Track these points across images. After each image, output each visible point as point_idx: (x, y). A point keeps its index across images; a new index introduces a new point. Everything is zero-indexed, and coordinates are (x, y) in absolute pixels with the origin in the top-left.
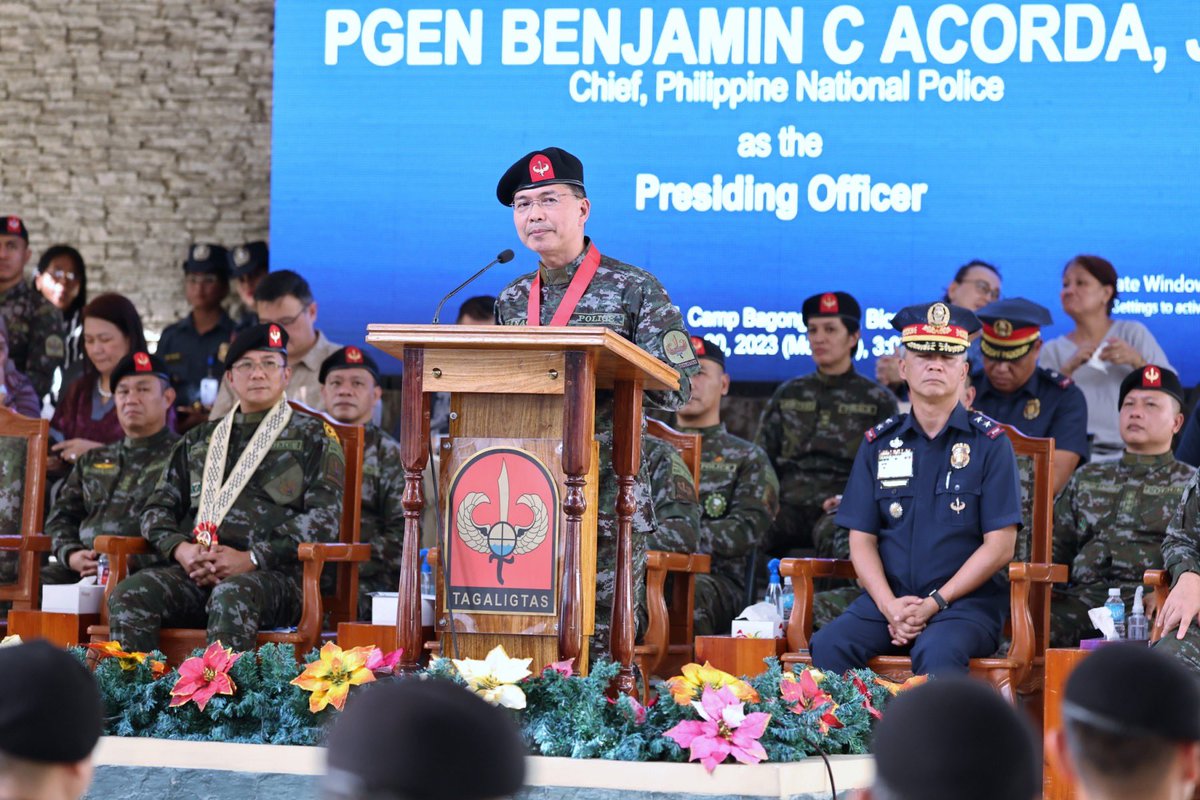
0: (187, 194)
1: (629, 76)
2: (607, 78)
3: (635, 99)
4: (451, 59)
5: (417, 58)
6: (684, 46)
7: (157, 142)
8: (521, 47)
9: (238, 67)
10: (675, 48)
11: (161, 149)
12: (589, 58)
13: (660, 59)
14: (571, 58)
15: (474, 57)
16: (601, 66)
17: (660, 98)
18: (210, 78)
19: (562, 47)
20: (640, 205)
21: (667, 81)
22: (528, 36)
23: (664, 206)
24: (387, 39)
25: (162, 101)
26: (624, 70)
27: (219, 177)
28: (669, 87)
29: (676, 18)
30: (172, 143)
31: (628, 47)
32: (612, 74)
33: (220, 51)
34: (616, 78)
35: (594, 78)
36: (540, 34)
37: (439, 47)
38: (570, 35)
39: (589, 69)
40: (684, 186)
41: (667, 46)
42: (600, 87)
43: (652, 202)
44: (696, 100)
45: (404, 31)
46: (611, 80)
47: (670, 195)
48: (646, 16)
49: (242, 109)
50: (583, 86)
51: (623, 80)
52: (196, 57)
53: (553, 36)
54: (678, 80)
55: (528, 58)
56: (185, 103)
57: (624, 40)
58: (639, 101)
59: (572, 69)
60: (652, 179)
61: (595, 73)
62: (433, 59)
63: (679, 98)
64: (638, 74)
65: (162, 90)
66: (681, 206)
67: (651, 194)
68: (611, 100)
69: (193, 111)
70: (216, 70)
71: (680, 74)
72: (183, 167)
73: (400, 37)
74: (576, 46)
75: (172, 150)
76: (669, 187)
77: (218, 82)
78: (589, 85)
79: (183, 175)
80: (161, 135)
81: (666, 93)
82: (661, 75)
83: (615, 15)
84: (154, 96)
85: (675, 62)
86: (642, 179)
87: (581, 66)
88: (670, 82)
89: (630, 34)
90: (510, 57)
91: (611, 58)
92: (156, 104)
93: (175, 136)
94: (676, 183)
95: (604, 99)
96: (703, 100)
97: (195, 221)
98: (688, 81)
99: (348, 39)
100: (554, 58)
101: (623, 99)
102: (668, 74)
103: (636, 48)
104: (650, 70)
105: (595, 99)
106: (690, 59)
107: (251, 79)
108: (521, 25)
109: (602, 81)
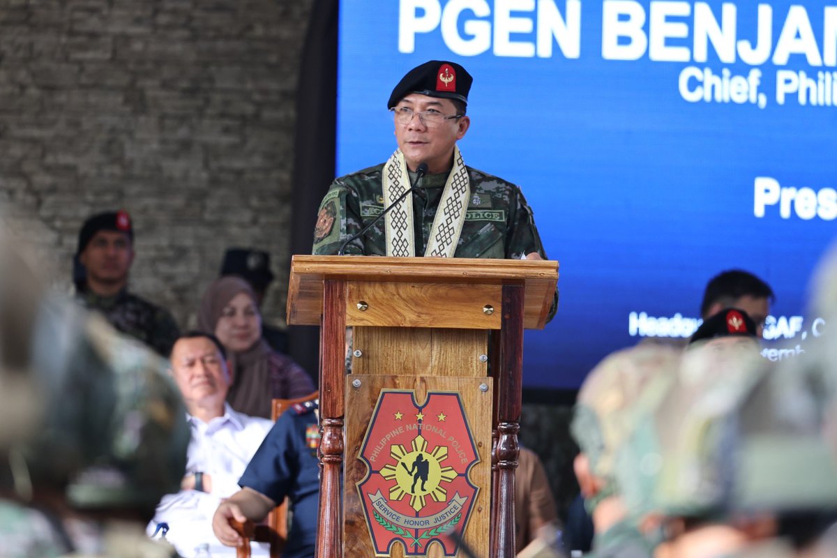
0: (53, 190)
1: (746, 75)
2: (721, 76)
3: (753, 100)
4: (545, 51)
5: (505, 49)
6: (807, 46)
7: (18, 132)
8: (624, 40)
9: (114, 52)
10: (798, 47)
11: (24, 140)
12: (701, 55)
13: (781, 58)
14: (681, 54)
15: (572, 49)
16: (714, 63)
17: (780, 99)
18: (80, 62)
19: (670, 42)
20: (759, 211)
21: (788, 82)
22: (633, 29)
23: (785, 212)
24: (470, 27)
25: (23, 87)
26: (740, 69)
27: (93, 172)
28: (791, 89)
29: (798, 16)
30: (36, 133)
31: (744, 46)
32: (726, 72)
33: (93, 35)
34: (731, 77)
35: (708, 77)
36: (646, 28)
37: (531, 37)
38: (680, 30)
39: (701, 66)
40: (807, 192)
41: (787, 47)
42: (713, 87)
43: (773, 210)
44: (821, 102)
45: (490, 19)
46: (726, 80)
47: (793, 203)
48: (765, 14)
49: (120, 99)
50: (694, 84)
51: (739, 79)
52: (64, 39)
53: (661, 30)
54: (800, 82)
55: (632, 53)
56: (51, 89)
57: (740, 36)
58: (758, 101)
59: (681, 66)
60: (772, 183)
61: (708, 71)
62: (524, 50)
63: (802, 99)
64: (755, 75)
65: (22, 75)
66: (805, 213)
67: (771, 200)
68: (726, 99)
69: (61, 98)
70: (90, 55)
71: (802, 74)
72: (50, 159)
73: (485, 25)
74: (688, 42)
75: (34, 141)
76: (789, 193)
77: (91, 68)
78: (701, 84)
79: (48, 169)
80: (21, 125)
81: (787, 96)
82: (782, 76)
83: (729, 11)
84: (12, 81)
85: (797, 62)
86: (761, 183)
87: (692, 63)
88: (790, 84)
89: (747, 30)
90: (611, 51)
91: (727, 56)
92: (17, 90)
93: (40, 125)
94: (798, 187)
95: (718, 98)
96: (828, 103)
97: (65, 220)
98: (811, 83)
99: (426, 25)
100: (660, 53)
101: (740, 99)
102: (790, 74)
103: (754, 46)
104: (769, 70)
105: (708, 98)
106: (814, 60)
107: (131, 66)
108: (624, 18)
109: (716, 79)
